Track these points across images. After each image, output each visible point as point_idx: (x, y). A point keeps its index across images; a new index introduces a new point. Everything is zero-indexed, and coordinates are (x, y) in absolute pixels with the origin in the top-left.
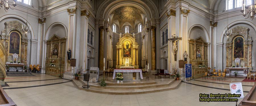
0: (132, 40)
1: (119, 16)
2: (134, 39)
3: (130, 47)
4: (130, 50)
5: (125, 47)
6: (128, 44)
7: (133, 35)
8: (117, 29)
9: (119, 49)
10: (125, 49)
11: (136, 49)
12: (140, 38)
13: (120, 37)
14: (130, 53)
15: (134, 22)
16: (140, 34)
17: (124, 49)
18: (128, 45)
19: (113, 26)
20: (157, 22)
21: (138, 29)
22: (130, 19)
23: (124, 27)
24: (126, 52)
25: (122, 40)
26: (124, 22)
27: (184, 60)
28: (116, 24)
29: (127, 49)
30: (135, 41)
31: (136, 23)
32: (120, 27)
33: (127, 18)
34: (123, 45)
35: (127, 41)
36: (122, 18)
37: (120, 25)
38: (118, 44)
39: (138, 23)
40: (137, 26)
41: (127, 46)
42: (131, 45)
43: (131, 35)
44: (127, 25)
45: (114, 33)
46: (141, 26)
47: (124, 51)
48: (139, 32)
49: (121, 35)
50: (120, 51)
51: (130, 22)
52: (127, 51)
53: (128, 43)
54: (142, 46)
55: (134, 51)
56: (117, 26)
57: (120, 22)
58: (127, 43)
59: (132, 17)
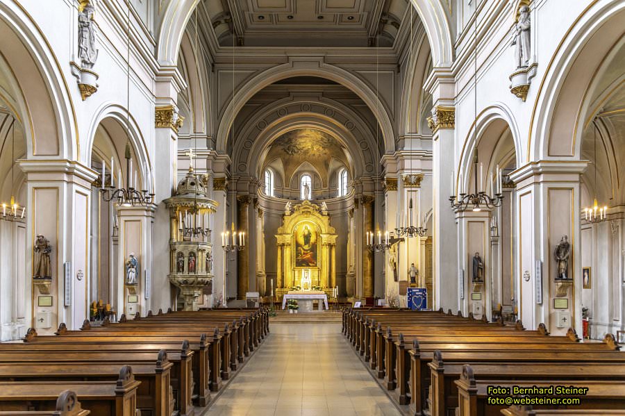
0: (319, 221)
1: (282, 147)
2: (326, 219)
3: (313, 239)
4: (314, 248)
5: (301, 241)
6: (309, 231)
7: (323, 209)
8: (276, 186)
9: (283, 245)
10: (301, 246)
11: (330, 246)
12: (344, 214)
13: (288, 213)
14: (314, 257)
15: (327, 165)
16: (343, 200)
17: (298, 245)
18: (309, 233)
19: (266, 174)
20: (377, 187)
21: (336, 186)
22: (314, 155)
23: (298, 176)
24: (304, 254)
25: (293, 223)
26: (298, 163)
27: (410, 280)
28: (273, 169)
29: (307, 246)
30: (327, 224)
31: (332, 166)
32: (287, 178)
33: (306, 152)
34: (295, 235)
35: (307, 225)
36: (293, 151)
37: (285, 170)
38: (279, 231)
39: (340, 168)
40: (334, 175)
41: (307, 238)
42: (317, 235)
43: (317, 207)
44: (306, 169)
45: (269, 200)
46: (346, 174)
47: (297, 250)
48: (340, 195)
49: (288, 209)
50: (288, 252)
51: (314, 163)
52: (304, 250)
53: (309, 228)
54: (349, 236)
55: (325, 251)
56: (277, 174)
57: (286, 164)
58: (306, 228)
59: (321, 148)
